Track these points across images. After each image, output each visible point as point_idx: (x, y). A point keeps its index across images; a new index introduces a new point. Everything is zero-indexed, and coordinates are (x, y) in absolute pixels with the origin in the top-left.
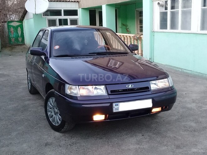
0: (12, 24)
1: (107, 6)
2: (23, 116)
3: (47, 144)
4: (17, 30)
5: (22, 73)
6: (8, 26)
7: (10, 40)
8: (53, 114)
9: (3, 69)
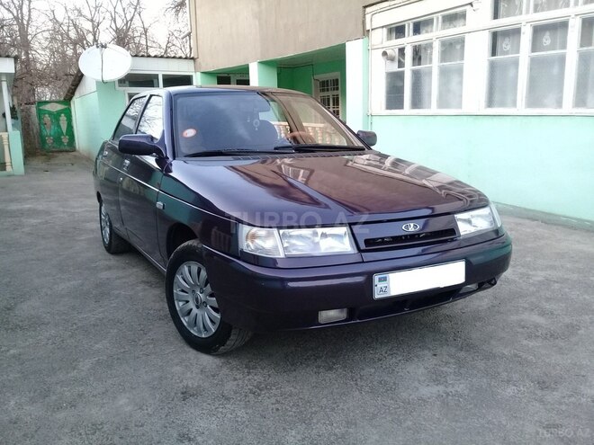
0: (48, 107)
1: (262, 66)
2: (103, 312)
3: (186, 395)
4: (58, 120)
5: (78, 207)
6: (39, 112)
7: (43, 142)
8: (192, 305)
9: (32, 199)
